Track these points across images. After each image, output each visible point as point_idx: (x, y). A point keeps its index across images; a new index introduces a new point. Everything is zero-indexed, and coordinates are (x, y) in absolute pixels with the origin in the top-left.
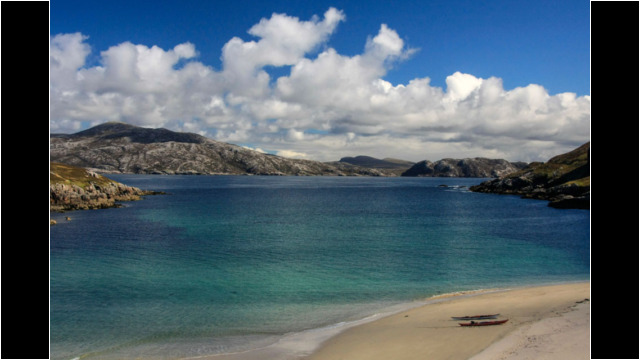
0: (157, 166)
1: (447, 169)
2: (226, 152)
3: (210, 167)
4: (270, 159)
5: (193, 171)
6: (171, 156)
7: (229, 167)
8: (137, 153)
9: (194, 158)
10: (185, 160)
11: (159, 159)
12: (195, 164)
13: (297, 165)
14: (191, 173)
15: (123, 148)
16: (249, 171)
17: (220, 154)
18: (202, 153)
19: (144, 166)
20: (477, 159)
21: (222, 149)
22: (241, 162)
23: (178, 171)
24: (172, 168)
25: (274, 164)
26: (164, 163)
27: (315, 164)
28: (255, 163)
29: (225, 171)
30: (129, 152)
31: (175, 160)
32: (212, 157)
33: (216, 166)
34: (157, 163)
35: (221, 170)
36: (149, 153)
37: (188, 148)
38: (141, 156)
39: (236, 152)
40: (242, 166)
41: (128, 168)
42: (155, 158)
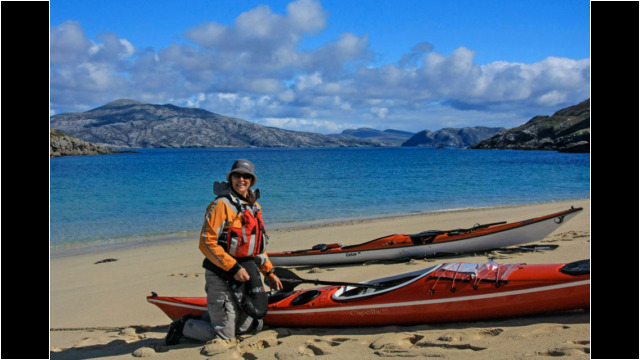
0: (164, 141)
1: (447, 138)
2: (230, 126)
3: (214, 140)
4: (273, 132)
5: (198, 145)
6: (177, 130)
7: (234, 140)
8: (145, 129)
9: (199, 132)
10: (190, 134)
11: (166, 133)
12: (201, 137)
13: (299, 137)
14: (196, 147)
15: (132, 124)
16: (252, 143)
17: (224, 127)
18: (207, 127)
19: (152, 140)
20: (477, 127)
21: (226, 122)
22: (245, 135)
23: (184, 144)
24: (177, 142)
25: (277, 137)
26: (170, 137)
27: (317, 135)
28: (257, 136)
29: (229, 144)
30: (137, 127)
31: (181, 134)
32: (217, 130)
33: (221, 140)
34: (164, 137)
35: (225, 143)
36: (155, 128)
37: (194, 123)
38: (149, 131)
39: (240, 125)
40: (246, 139)
41: (136, 142)
42: (162, 133)
